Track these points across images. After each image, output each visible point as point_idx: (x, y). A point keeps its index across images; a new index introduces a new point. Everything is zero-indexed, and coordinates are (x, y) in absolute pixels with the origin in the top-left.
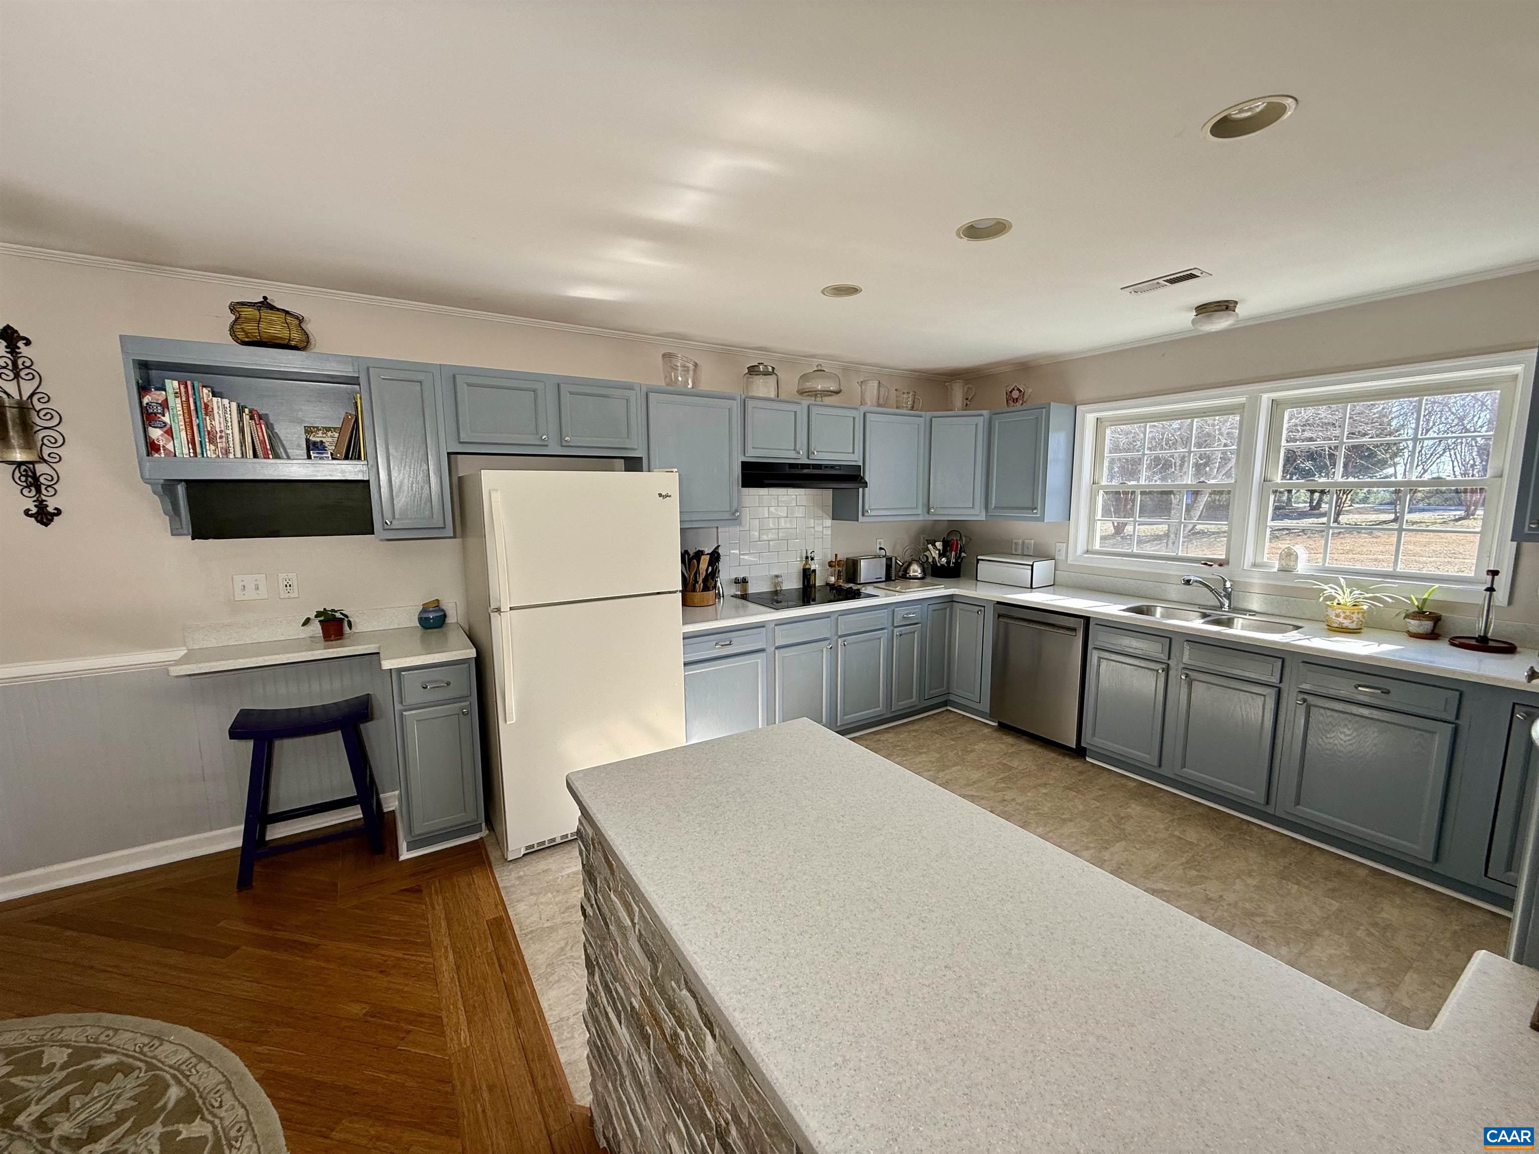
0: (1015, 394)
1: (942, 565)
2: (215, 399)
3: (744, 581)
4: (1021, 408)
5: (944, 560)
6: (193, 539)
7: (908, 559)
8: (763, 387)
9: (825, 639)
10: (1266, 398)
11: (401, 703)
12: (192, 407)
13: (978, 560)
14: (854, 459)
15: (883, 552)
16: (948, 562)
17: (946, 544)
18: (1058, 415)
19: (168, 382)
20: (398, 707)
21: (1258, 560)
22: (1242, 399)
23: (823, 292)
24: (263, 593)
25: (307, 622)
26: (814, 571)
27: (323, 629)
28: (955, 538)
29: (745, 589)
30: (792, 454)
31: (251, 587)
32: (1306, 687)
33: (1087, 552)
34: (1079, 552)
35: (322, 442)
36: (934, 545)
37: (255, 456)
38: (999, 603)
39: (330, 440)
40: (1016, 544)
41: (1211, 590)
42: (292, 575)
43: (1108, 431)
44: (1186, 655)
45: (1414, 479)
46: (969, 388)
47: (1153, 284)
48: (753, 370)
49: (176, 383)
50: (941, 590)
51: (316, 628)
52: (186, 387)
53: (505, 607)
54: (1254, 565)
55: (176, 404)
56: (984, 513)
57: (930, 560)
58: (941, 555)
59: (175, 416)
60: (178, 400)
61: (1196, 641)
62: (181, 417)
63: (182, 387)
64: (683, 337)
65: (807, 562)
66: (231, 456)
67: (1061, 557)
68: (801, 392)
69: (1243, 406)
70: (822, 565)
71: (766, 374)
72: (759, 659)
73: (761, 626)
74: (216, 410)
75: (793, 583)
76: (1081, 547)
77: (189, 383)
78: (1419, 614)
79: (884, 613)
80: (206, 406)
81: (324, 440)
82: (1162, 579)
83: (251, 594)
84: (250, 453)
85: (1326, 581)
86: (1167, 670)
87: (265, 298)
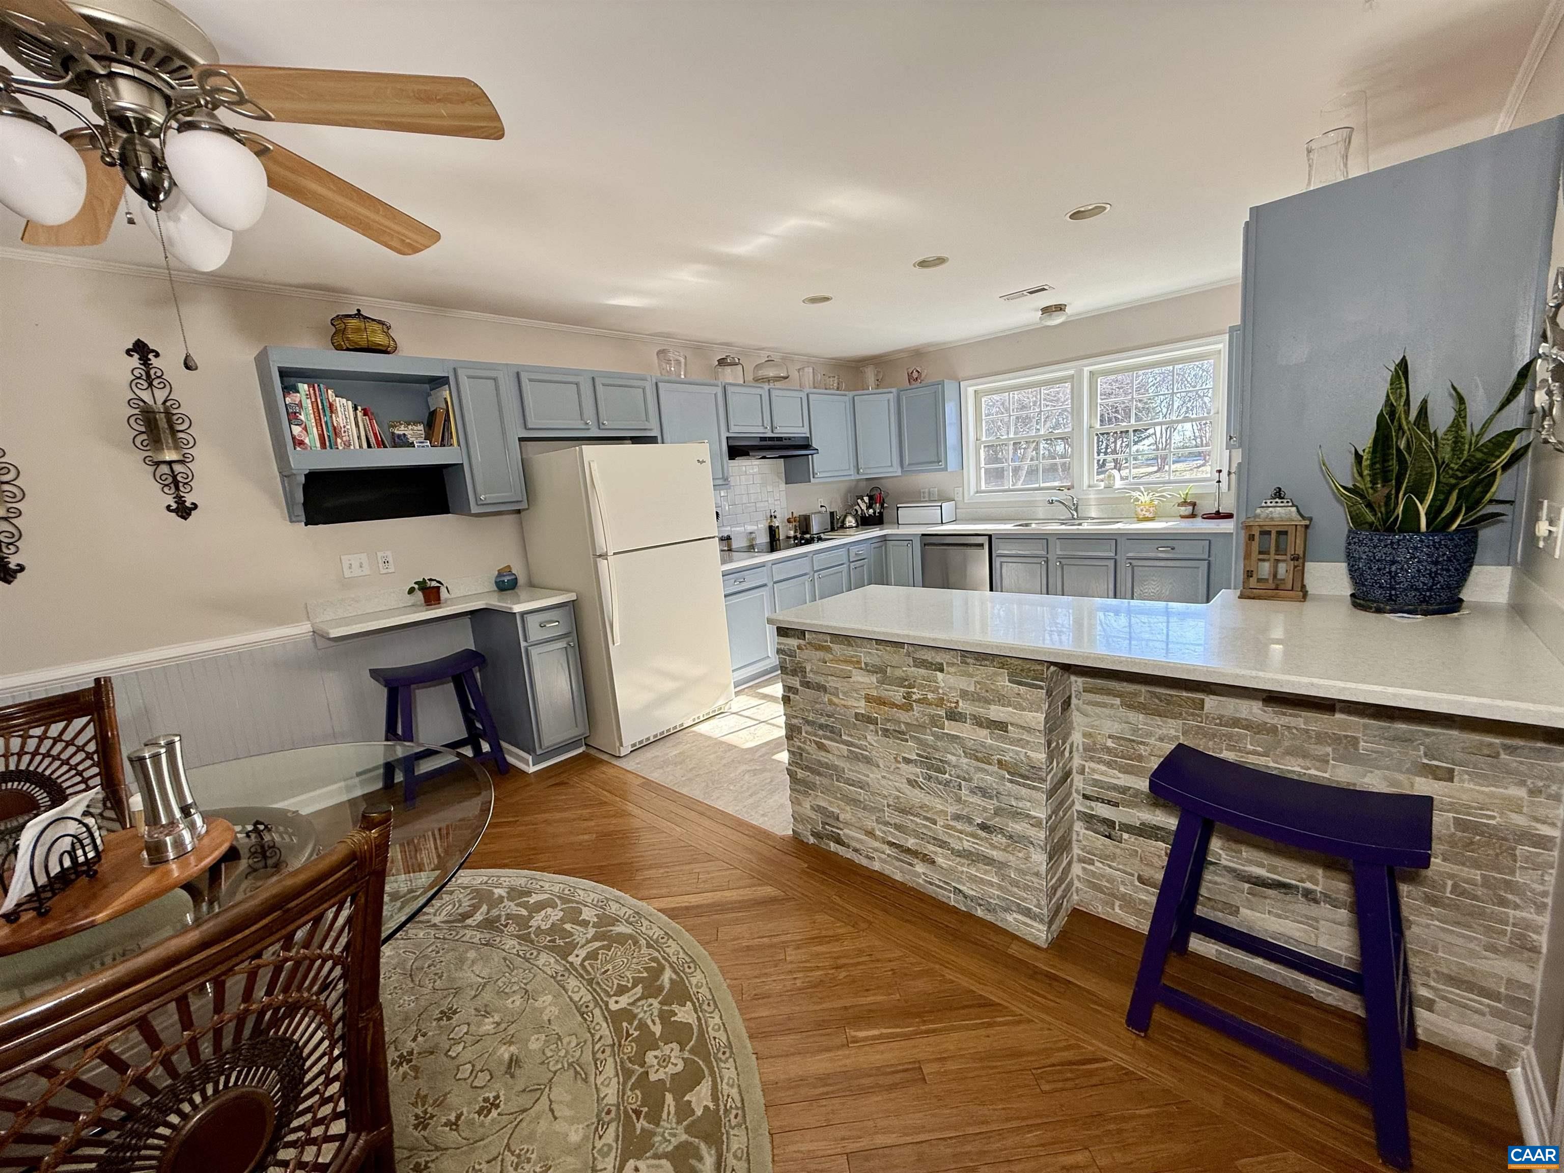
0: (915, 375)
1: (870, 515)
2: (337, 399)
3: (728, 538)
4: (921, 385)
5: (871, 511)
6: (306, 525)
7: (844, 514)
8: (729, 375)
9: (805, 574)
10: (1086, 370)
11: (526, 641)
12: (320, 407)
13: (898, 508)
14: (803, 432)
15: (824, 509)
16: (874, 513)
17: (871, 498)
18: (950, 389)
19: (300, 385)
20: (523, 644)
21: (1091, 483)
22: (1072, 372)
23: (804, 302)
24: (366, 571)
25: (411, 591)
26: (778, 527)
27: (424, 597)
28: (876, 493)
29: (729, 545)
30: (761, 430)
31: (355, 565)
32: (1130, 555)
33: (977, 492)
34: (972, 493)
35: (404, 435)
36: (862, 500)
37: (369, 446)
38: (923, 535)
39: (411, 432)
40: (924, 493)
41: (1066, 506)
42: (389, 553)
43: (983, 400)
44: (1058, 550)
45: (1174, 418)
46: (878, 372)
47: (1020, 294)
48: (722, 362)
49: (306, 386)
50: (875, 532)
51: (419, 596)
52: (314, 390)
53: (610, 553)
54: (1089, 486)
55: (307, 404)
56: (900, 470)
57: (859, 512)
58: (868, 508)
59: (307, 415)
60: (309, 401)
61: (1063, 537)
62: (312, 416)
63: (311, 389)
64: (669, 336)
65: (771, 521)
66: (352, 447)
67: (958, 498)
68: (756, 380)
69: (1072, 376)
70: (782, 522)
71: (734, 364)
72: (764, 592)
73: (762, 565)
74: (339, 409)
75: (763, 539)
76: (973, 490)
77: (316, 385)
78: (1185, 503)
79: (843, 551)
80: (331, 405)
81: (406, 433)
82: (1031, 504)
83: (357, 572)
84: (365, 445)
85: (1134, 490)
86: (1047, 562)
87: (359, 310)
